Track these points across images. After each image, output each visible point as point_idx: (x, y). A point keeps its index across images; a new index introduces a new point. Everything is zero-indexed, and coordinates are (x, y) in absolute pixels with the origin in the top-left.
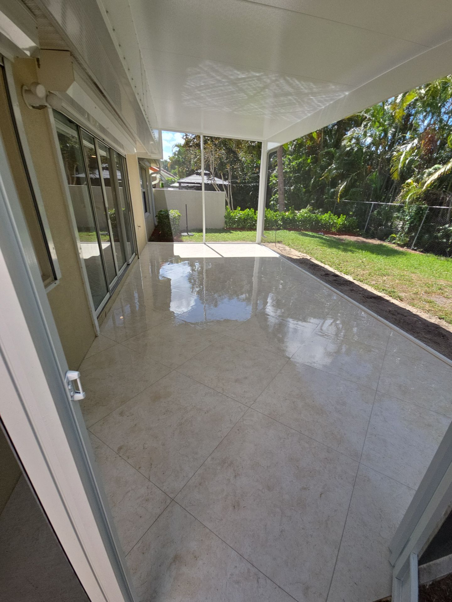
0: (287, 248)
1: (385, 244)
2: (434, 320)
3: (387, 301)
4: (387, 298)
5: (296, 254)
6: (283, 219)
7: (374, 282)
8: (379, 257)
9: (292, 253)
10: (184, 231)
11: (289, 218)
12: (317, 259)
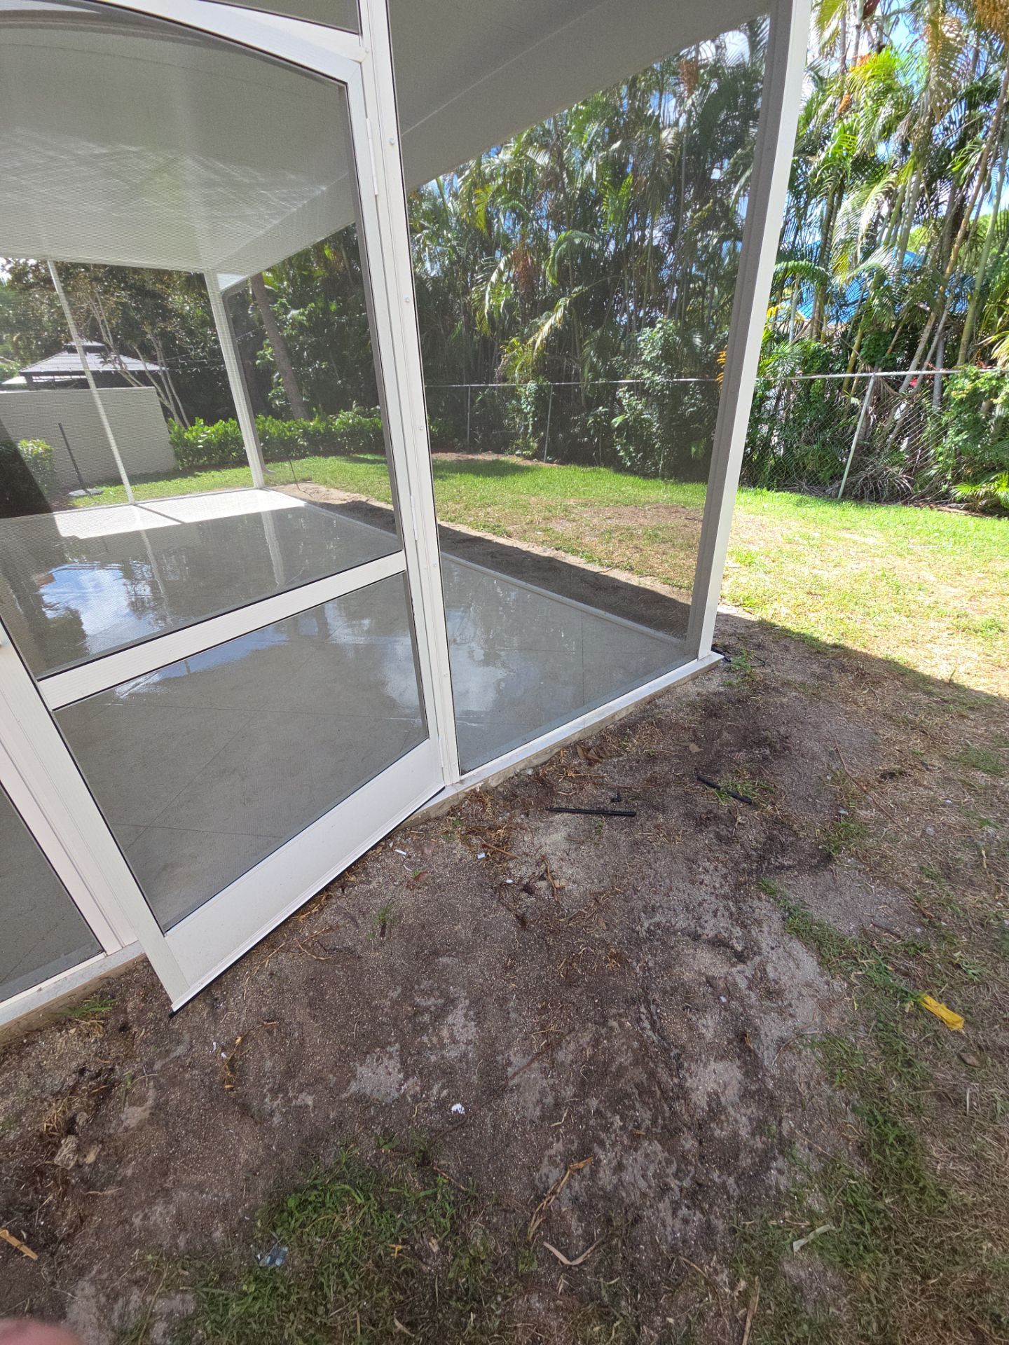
0: (323, 489)
1: (502, 458)
2: (549, 553)
3: (489, 541)
4: (489, 537)
5: (339, 497)
6: (306, 434)
7: (472, 519)
8: (489, 480)
9: (333, 496)
10: (75, 488)
11: (319, 432)
12: (378, 499)
